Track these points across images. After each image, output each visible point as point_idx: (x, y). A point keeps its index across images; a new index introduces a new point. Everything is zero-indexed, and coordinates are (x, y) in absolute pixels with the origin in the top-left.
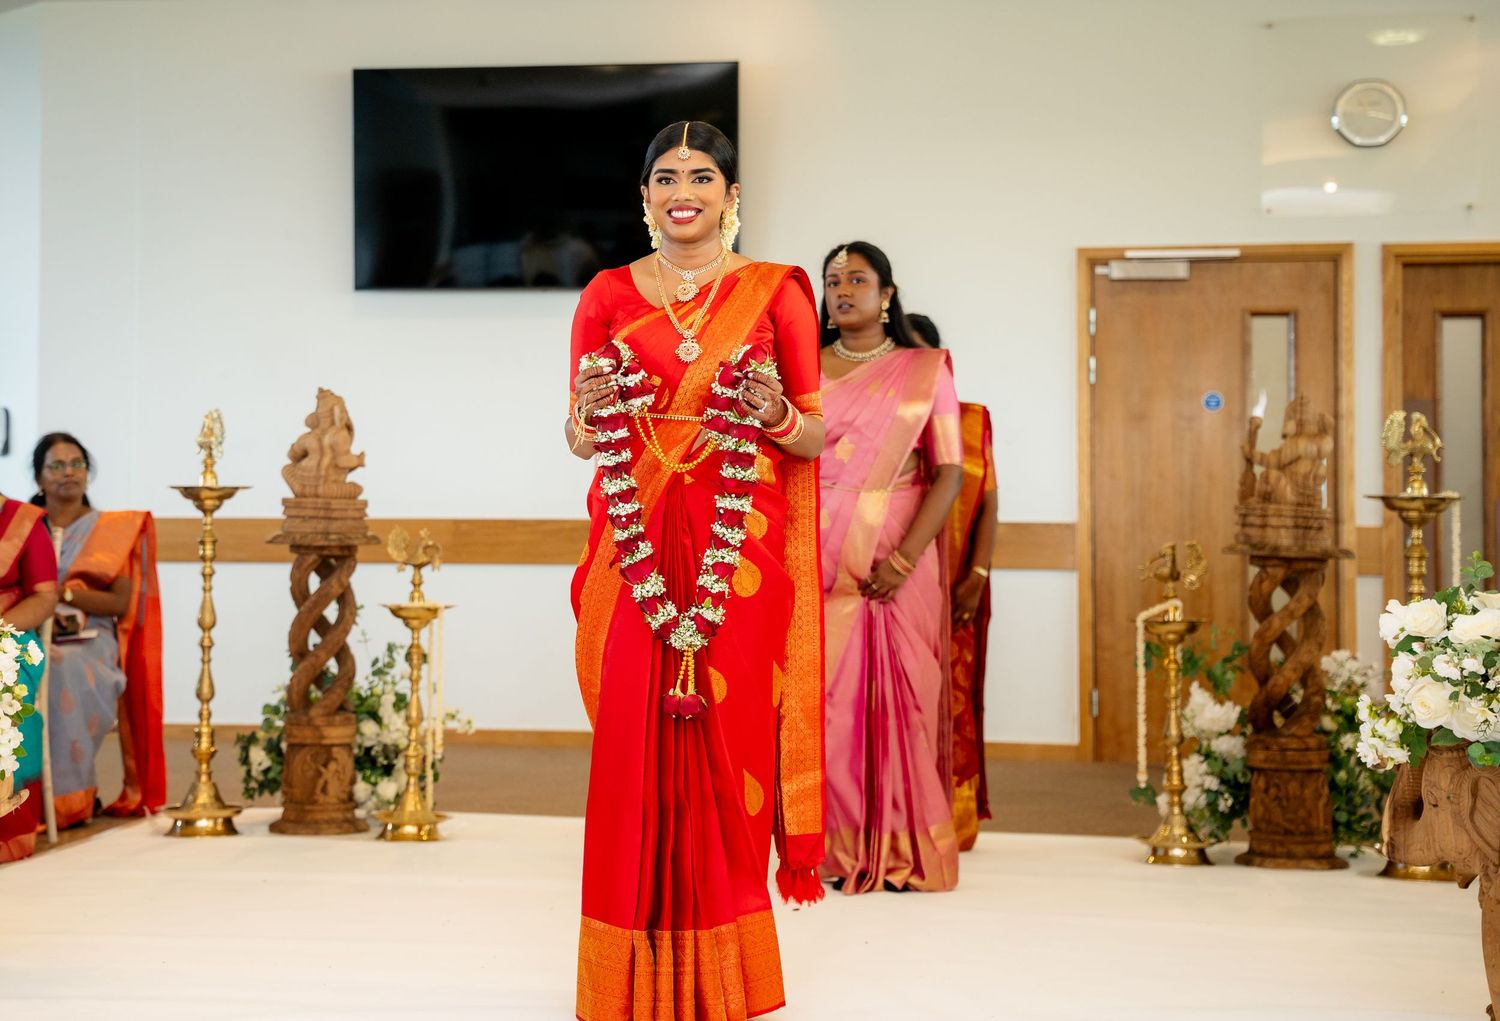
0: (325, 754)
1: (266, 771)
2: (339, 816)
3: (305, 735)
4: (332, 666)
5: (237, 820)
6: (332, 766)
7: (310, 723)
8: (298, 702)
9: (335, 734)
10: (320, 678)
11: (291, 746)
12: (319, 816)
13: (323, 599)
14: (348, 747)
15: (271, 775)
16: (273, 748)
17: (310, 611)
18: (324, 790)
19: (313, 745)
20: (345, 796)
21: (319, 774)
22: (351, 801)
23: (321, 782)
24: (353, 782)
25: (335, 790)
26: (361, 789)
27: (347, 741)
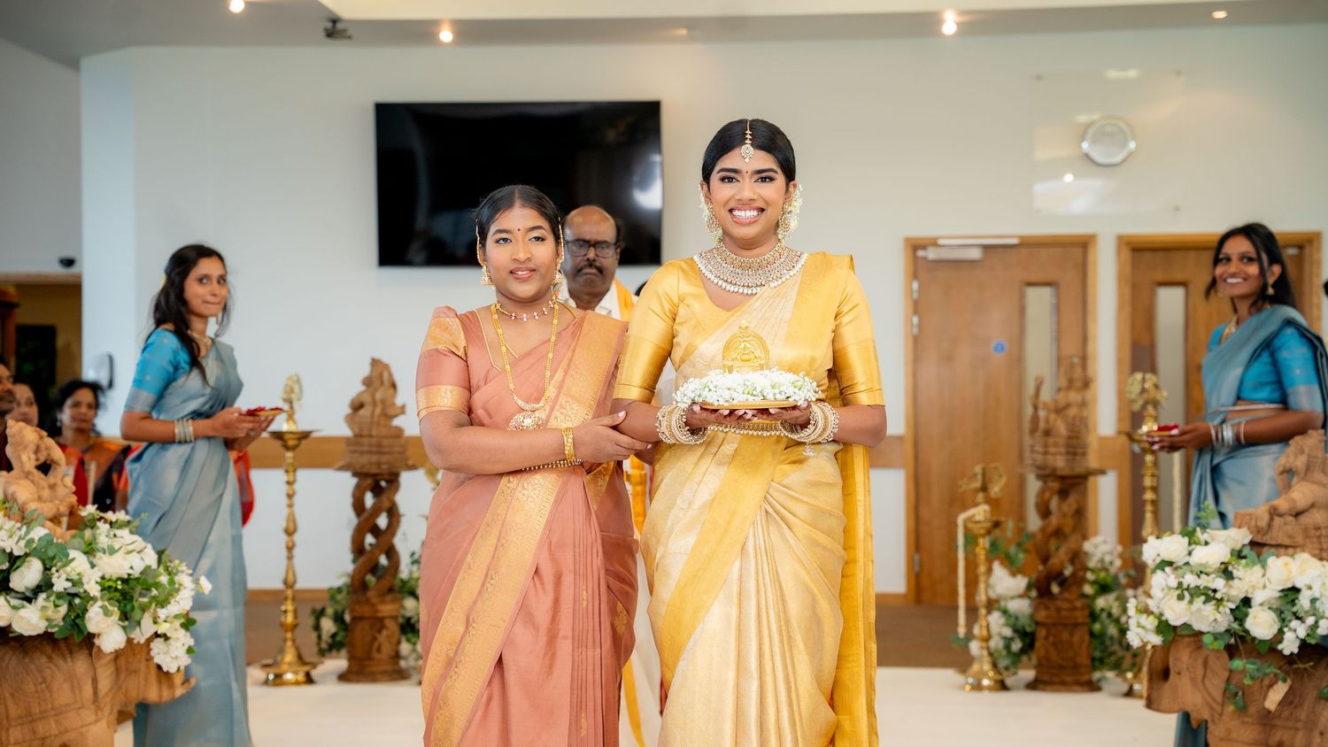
0: (379, 623)
1: (334, 636)
2: (389, 668)
3: (365, 610)
4: (383, 560)
5: (315, 673)
6: (385, 633)
7: (368, 601)
8: (358, 586)
9: (386, 609)
10: (374, 569)
11: (354, 619)
12: (375, 669)
13: (376, 511)
14: (395, 618)
15: (338, 638)
16: (338, 618)
17: (367, 520)
18: (379, 650)
19: (369, 618)
20: (393, 654)
21: (375, 639)
22: (397, 656)
23: (376, 645)
24: (399, 643)
25: (387, 649)
26: (405, 647)
27: (394, 613)
